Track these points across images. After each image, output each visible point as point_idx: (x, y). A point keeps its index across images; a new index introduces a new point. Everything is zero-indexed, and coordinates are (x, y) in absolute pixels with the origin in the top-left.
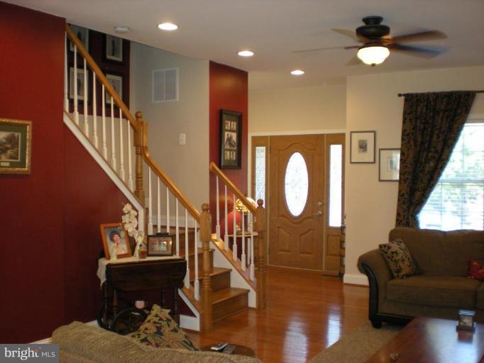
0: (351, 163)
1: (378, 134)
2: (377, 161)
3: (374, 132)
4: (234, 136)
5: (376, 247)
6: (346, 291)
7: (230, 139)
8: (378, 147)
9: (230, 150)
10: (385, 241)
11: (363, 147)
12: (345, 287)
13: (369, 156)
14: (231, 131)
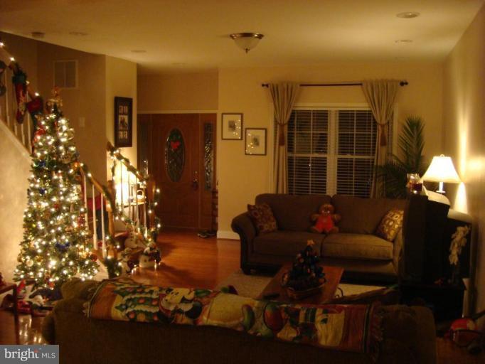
0: (223, 139)
1: (244, 116)
2: (244, 138)
3: (242, 115)
4: (126, 118)
5: (245, 210)
6: (219, 245)
7: (123, 122)
8: (244, 127)
9: (123, 131)
10: (253, 203)
11: (232, 126)
12: (218, 242)
13: (237, 134)
14: (124, 114)
